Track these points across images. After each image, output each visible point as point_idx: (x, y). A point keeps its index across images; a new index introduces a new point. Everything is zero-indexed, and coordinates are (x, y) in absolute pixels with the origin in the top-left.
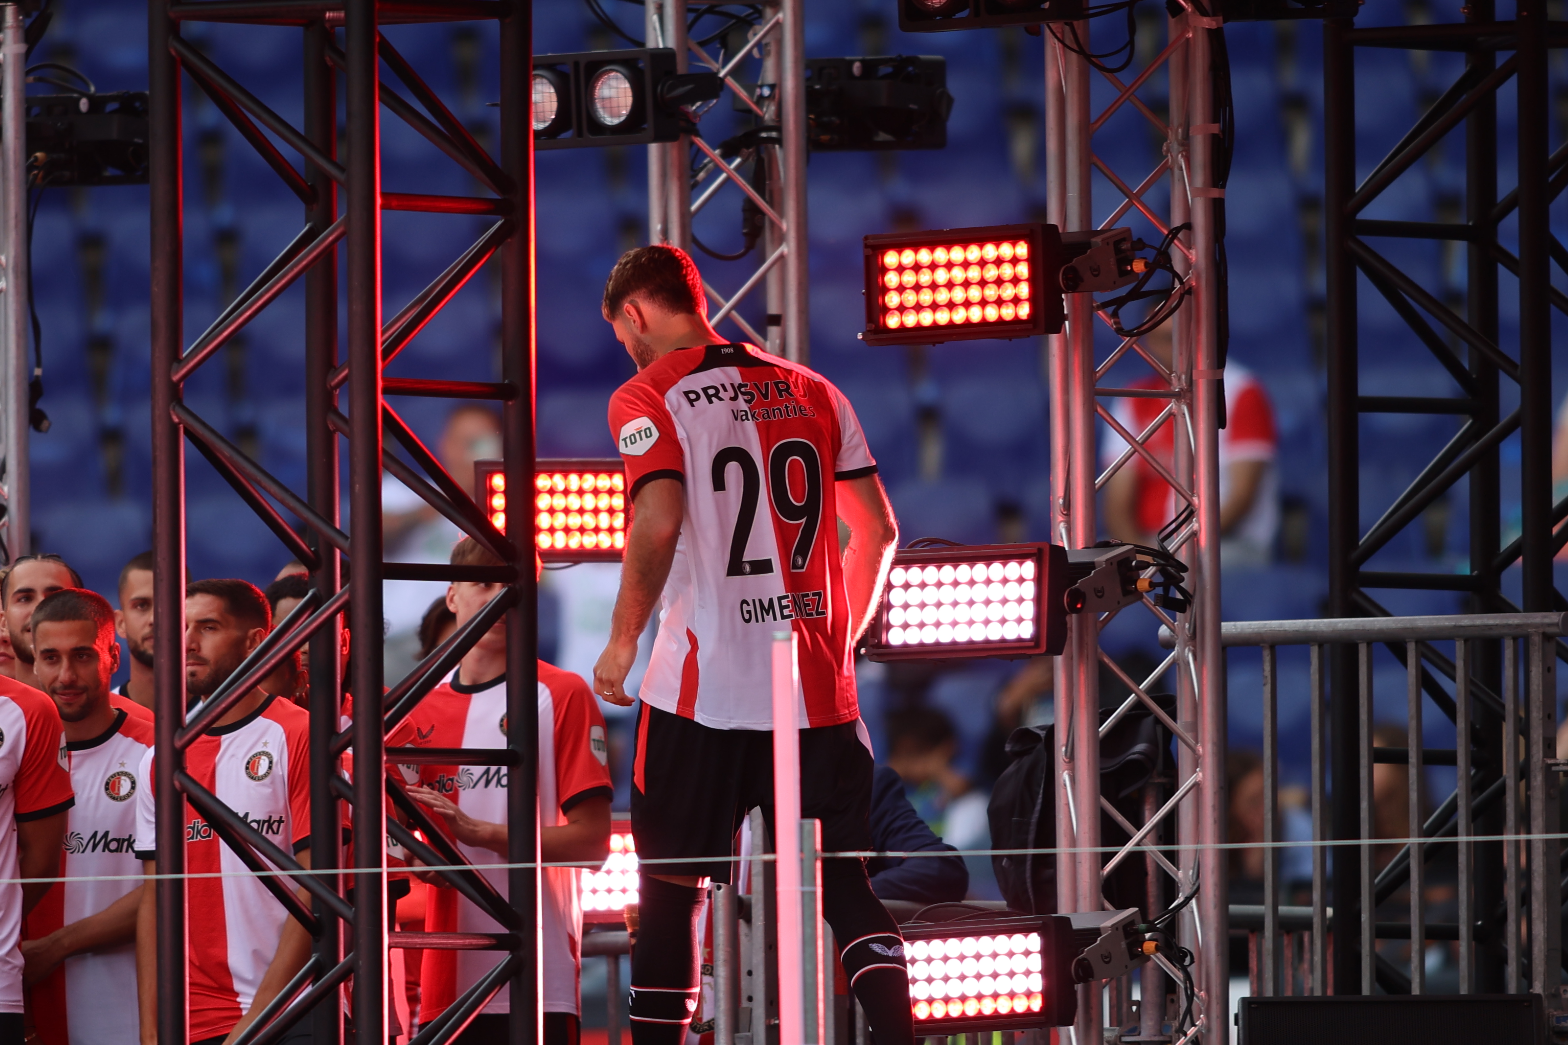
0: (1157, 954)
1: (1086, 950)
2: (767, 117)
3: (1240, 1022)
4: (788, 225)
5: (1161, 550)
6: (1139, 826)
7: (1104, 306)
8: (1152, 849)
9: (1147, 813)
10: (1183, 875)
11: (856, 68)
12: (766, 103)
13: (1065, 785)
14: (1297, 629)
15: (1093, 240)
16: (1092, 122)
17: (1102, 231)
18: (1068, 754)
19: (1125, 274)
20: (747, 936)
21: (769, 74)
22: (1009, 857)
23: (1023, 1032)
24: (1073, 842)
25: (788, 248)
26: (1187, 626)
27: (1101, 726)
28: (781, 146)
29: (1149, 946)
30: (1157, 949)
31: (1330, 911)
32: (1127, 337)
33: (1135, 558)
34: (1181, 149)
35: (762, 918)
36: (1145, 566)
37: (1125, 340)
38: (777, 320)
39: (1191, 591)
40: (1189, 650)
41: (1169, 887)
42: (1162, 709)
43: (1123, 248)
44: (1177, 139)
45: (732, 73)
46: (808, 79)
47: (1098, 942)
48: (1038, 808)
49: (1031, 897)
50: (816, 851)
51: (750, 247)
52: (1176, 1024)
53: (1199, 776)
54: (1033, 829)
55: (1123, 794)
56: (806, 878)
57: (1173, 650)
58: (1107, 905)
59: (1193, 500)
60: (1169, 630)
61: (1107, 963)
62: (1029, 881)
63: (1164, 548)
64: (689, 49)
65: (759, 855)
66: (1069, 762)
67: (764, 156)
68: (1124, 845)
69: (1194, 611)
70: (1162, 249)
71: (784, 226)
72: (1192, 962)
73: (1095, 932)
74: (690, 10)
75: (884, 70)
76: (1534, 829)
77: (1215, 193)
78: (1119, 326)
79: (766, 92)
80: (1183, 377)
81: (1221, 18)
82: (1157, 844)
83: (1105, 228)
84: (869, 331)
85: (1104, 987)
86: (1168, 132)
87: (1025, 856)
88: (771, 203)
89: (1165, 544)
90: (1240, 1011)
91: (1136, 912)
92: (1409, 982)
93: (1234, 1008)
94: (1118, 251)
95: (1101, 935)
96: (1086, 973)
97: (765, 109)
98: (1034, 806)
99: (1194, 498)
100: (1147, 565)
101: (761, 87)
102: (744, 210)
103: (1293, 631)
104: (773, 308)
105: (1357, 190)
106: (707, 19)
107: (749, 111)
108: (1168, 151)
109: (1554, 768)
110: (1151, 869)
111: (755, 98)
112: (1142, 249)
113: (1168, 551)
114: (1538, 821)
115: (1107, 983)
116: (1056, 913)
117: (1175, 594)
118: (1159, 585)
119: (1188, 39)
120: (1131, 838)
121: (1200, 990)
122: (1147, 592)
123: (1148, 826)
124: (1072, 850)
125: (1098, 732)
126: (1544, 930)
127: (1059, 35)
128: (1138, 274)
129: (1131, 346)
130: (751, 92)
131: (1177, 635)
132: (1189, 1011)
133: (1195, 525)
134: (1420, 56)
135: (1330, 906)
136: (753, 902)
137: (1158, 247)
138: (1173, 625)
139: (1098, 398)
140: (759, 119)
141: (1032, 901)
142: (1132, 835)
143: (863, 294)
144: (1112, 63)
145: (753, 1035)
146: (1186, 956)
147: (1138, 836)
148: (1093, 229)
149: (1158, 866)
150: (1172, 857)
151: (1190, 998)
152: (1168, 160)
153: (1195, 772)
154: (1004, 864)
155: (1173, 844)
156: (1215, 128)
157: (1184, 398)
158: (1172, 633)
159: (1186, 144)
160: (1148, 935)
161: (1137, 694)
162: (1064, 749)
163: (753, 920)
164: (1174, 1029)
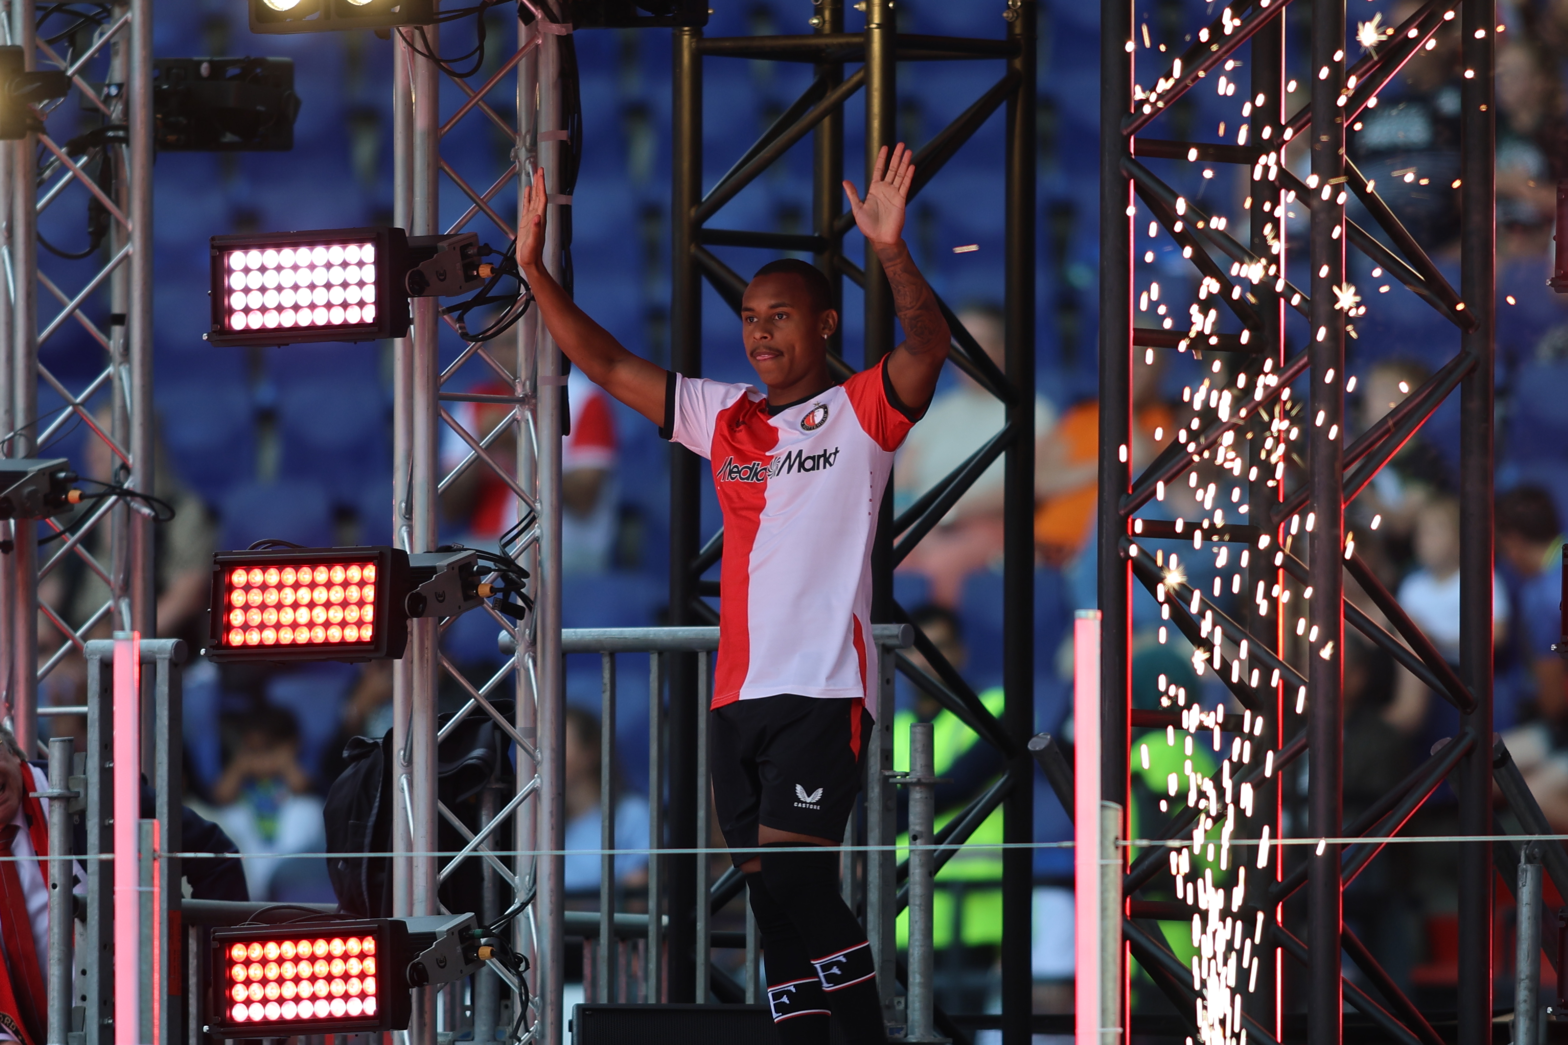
0: (492, 959)
1: (421, 954)
2: (114, 116)
3: (575, 1029)
4: (135, 225)
5: (503, 555)
6: (476, 832)
7: (450, 310)
8: (489, 855)
9: (484, 818)
10: (519, 881)
11: (204, 69)
12: (114, 102)
13: (403, 789)
14: (637, 637)
15: (440, 244)
16: (440, 127)
17: (449, 236)
18: (407, 757)
19: (470, 278)
20: (81, 935)
21: (117, 73)
22: (345, 860)
23: (357, 1035)
24: (410, 846)
25: (134, 248)
26: (527, 632)
27: (440, 729)
28: (128, 145)
29: (484, 952)
30: (493, 954)
31: (665, 919)
32: (473, 342)
33: (477, 564)
34: (529, 155)
35: (96, 917)
36: (486, 571)
37: (470, 345)
38: (121, 319)
39: (532, 597)
40: (529, 656)
41: (505, 892)
42: (502, 714)
43: (470, 253)
44: (525, 145)
45: (80, 71)
46: (156, 79)
47: (433, 946)
48: (375, 811)
49: (367, 900)
50: (155, 851)
51: (95, 246)
52: (509, 1030)
53: (536, 782)
54: (369, 832)
55: (461, 798)
56: (144, 877)
57: (513, 655)
58: (443, 909)
59: (535, 506)
60: (509, 636)
61: (443, 967)
62: (364, 884)
63: (505, 553)
64: (37, 47)
65: (94, 854)
66: (407, 766)
67: (111, 155)
68: (460, 850)
69: (535, 617)
70: (508, 255)
71: (130, 226)
72: (527, 967)
73: (431, 937)
74: (39, 8)
75: (232, 71)
76: (870, 841)
77: (563, 200)
78: (464, 331)
79: (114, 91)
80: (528, 383)
81: (570, 25)
82: (494, 850)
83: (452, 233)
84: (214, 332)
85: (439, 992)
86: (516, 138)
87: (361, 859)
88: (117, 202)
89: (507, 549)
90: (575, 1018)
91: (472, 917)
92: (743, 992)
93: (568, 1014)
94: (464, 255)
95: (437, 940)
96: (421, 978)
97: (112, 108)
98: (371, 809)
99: (536, 504)
100: (488, 571)
101: (109, 86)
102: (90, 209)
103: (634, 639)
104: (117, 308)
105: (704, 199)
106: (54, 17)
107: (96, 110)
108: (516, 156)
109: (891, 780)
110: (487, 873)
111: (102, 98)
112: (488, 255)
113: (510, 557)
114: (874, 831)
115: (441, 988)
116: (392, 916)
117: (516, 600)
118: (499, 590)
119: (537, 46)
120: (468, 843)
121: (535, 996)
122: (488, 597)
123: (485, 831)
124: (409, 854)
125: (437, 737)
126: (879, 941)
127: (408, 39)
128: (484, 279)
129: (476, 352)
130: (98, 91)
131: (517, 641)
132: (523, 1016)
133: (536, 531)
134: (762, 66)
135: (665, 914)
136: (89, 901)
137: (505, 252)
138: (513, 630)
139: (441, 402)
140: (105, 117)
141: (367, 904)
142: (468, 840)
143: (209, 294)
144: (461, 67)
145: (86, 1035)
146: (522, 962)
147: (475, 841)
148: (440, 233)
149: (495, 872)
150: (509, 862)
151: (525, 1005)
152: (516, 166)
153: (533, 778)
154: (339, 866)
155: (510, 850)
156: (564, 135)
157: (528, 403)
158: (512, 639)
159: (533, 149)
160: (483, 941)
161: (476, 699)
162: (402, 753)
163: (88, 919)
164: (508, 1034)
